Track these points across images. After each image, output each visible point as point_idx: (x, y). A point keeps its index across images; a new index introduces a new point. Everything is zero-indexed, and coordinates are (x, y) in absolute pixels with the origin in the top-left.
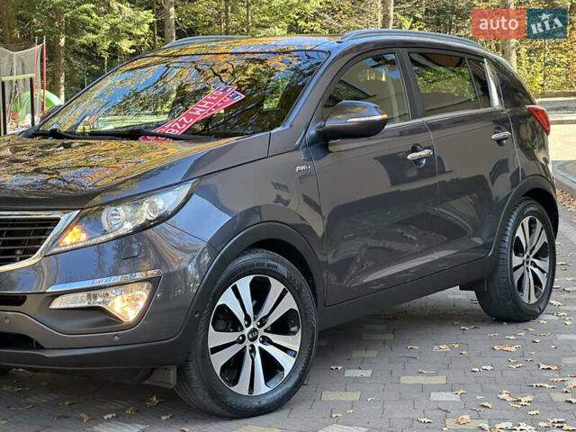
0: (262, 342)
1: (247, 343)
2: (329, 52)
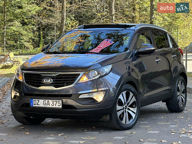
0: (128, 110)
1: (124, 109)
2: (134, 30)
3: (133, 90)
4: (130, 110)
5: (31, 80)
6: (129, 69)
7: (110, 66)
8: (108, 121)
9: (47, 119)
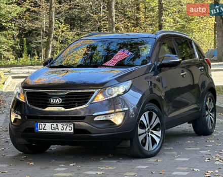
0: (151, 133)
1: (147, 133)
2: (155, 38)
3: (157, 109)
4: (153, 134)
5: (34, 99)
6: (151, 85)
7: (130, 82)
8: (128, 148)
9: (52, 146)
